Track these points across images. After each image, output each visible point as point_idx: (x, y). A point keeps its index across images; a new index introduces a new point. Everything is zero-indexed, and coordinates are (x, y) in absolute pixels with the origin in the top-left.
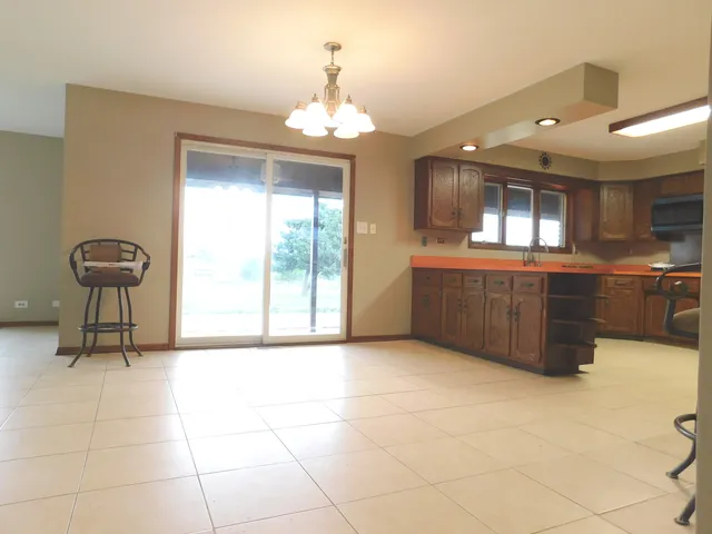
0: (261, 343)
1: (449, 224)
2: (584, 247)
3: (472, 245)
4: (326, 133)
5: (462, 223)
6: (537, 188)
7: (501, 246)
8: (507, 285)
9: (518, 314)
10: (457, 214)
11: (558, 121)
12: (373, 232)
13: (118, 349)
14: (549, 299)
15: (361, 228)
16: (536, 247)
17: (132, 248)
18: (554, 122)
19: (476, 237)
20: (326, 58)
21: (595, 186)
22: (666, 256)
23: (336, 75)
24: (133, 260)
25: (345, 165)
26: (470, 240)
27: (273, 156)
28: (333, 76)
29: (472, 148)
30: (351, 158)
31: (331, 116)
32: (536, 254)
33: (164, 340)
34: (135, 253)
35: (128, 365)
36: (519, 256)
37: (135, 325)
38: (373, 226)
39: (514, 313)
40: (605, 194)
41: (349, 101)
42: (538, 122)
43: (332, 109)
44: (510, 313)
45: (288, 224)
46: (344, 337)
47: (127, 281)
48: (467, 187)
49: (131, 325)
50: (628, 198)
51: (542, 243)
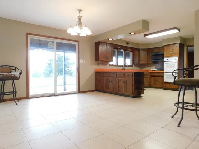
0: (54, 95)
1: (105, 60)
2: (136, 65)
3: (110, 65)
4: (77, 34)
5: (108, 60)
6: (125, 50)
7: (117, 65)
8: (123, 75)
9: (126, 83)
10: (107, 57)
11: (135, 33)
12: (85, 62)
13: (13, 99)
14: (134, 79)
15: (81, 61)
16: (125, 66)
17: (14, 68)
18: (134, 34)
19: (111, 63)
20: (78, 14)
21: (138, 50)
22: (155, 67)
23: (81, 18)
24: (15, 72)
25: (76, 43)
26: (109, 63)
27: (56, 41)
28: (80, 19)
29: (111, 40)
30: (78, 41)
31: (81, 30)
32: (125, 67)
33: (25, 96)
34: (15, 70)
35: (17, 104)
36: (121, 68)
37: (17, 92)
38: (85, 60)
39: (125, 83)
40: (141, 52)
41: (86, 26)
42: (130, 34)
43: (81, 28)
44: (124, 83)
45: (49, 60)
46: (78, 92)
47: (13, 78)
48: (109, 50)
49: (15, 92)
50: (146, 53)
51: (126, 65)
